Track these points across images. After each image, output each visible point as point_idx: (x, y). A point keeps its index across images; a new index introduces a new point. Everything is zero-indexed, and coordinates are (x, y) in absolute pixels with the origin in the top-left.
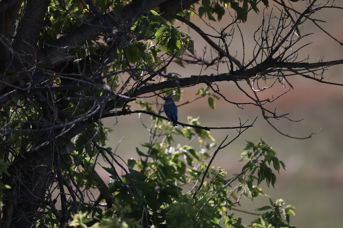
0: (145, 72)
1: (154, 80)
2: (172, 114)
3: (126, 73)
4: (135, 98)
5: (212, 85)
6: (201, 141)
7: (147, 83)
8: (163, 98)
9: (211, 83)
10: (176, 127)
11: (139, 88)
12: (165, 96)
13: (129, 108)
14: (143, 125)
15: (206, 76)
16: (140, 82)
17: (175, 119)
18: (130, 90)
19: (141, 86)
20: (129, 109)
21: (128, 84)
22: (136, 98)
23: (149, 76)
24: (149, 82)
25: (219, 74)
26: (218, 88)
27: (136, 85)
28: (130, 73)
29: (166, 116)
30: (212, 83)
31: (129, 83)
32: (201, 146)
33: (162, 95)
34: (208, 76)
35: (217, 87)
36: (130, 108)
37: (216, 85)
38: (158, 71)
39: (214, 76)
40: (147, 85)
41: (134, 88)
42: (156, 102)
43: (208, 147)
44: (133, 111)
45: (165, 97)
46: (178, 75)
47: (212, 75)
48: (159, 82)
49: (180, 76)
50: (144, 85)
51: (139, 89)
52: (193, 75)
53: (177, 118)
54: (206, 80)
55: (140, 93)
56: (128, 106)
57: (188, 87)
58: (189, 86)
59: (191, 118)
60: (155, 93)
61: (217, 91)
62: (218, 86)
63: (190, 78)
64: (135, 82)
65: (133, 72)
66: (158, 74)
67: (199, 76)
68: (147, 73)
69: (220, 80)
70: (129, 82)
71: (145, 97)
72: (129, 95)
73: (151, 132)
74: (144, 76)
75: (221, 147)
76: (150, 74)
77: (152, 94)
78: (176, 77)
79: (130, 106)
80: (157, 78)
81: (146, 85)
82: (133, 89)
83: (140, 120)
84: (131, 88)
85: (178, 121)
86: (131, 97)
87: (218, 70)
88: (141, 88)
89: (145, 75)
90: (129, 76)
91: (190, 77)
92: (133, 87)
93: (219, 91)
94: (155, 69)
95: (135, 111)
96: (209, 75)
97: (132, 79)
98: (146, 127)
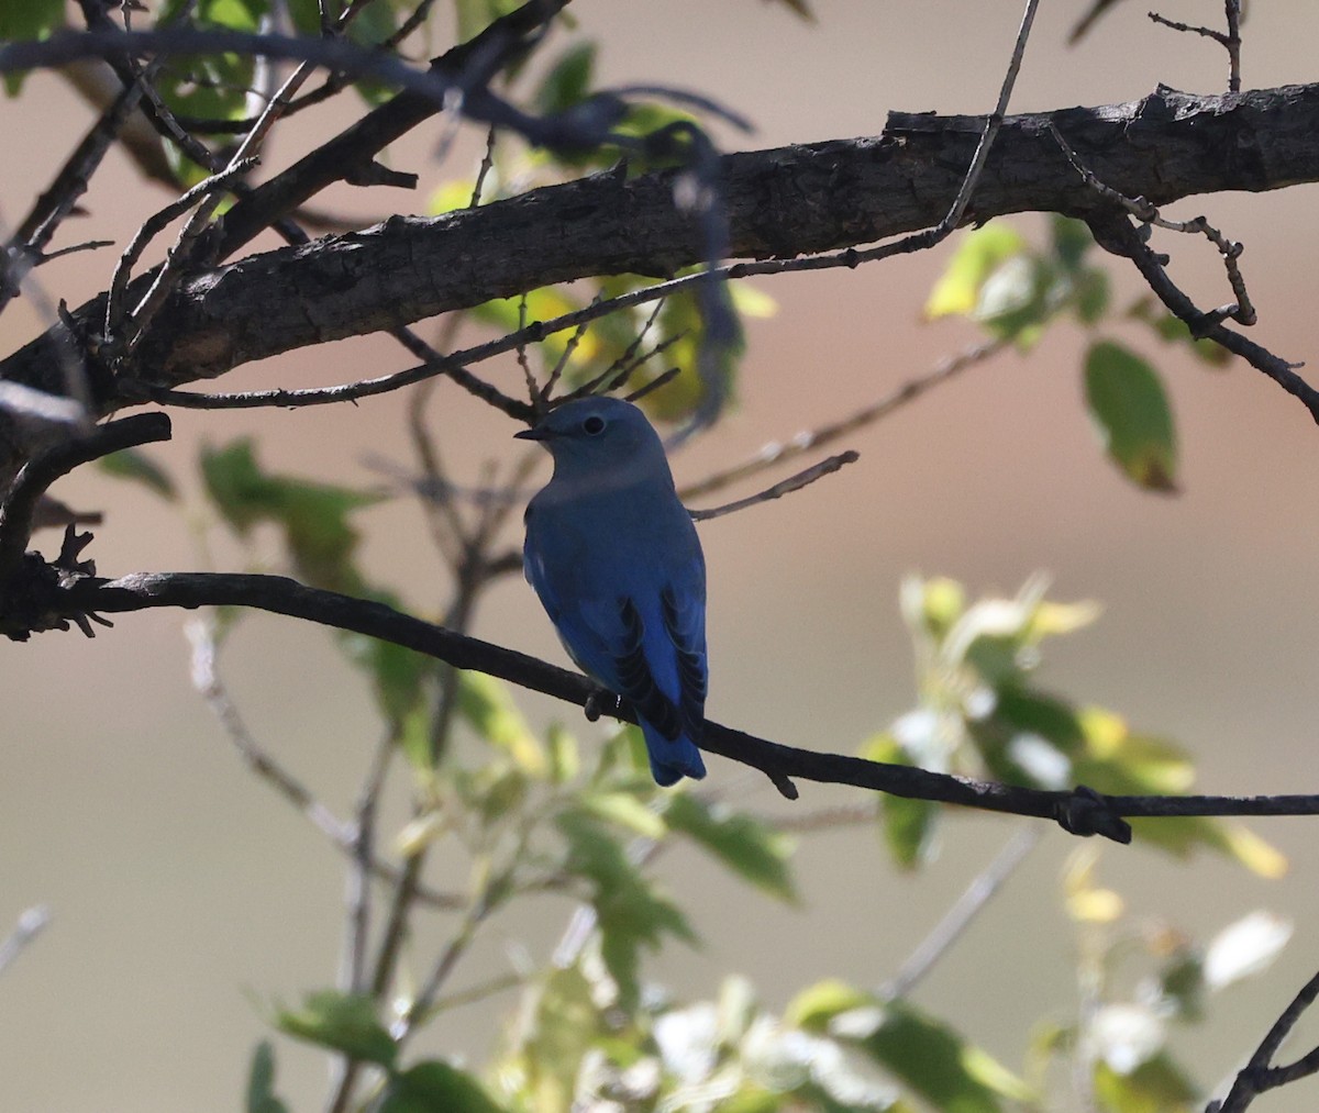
0: (291, 73)
1: (408, 181)
2: (629, 614)
3: (45, 85)
4: (152, 407)
5: (1158, 240)
6: (1098, 906)
7: (320, 222)
8: (514, 409)
9: (1150, 218)
10: (685, 783)
11: (208, 281)
12: (541, 385)
13: (73, 544)
14: (263, 767)
15: (1077, 123)
16: (222, 209)
17: (669, 682)
18: (95, 308)
19: (237, 256)
20: (82, 558)
21: (68, 231)
22: (168, 410)
23: (347, 110)
24: (338, 199)
25: (1244, 88)
26: (1236, 280)
27: (171, 236)
28: (88, 89)
29: (546, 644)
30: (1165, 211)
31: (78, 212)
32: (1090, 977)
33: (501, 372)
34: (1113, 115)
35: (1231, 264)
36: (88, 537)
37: (1214, 236)
38: (451, 64)
39: (1181, 114)
40: (315, 239)
41: (145, 280)
42: (406, 458)
43: (1182, 981)
44: (124, 580)
45: (540, 397)
46: (708, 106)
47: (1157, 108)
48: (466, 203)
49: (742, 124)
50: (268, 241)
51: (212, 294)
52: (914, 106)
53: (694, 677)
54: (1084, 173)
55: (214, 345)
56: (60, 514)
57: (851, 260)
58: (859, 248)
59: (943, 596)
60: (417, 346)
61: (1216, 317)
62: (1232, 253)
63: (879, 153)
64: (159, 199)
65: (128, 77)
66: (454, 100)
67: (996, 118)
68: (318, 79)
69: (1255, 175)
70: (81, 201)
71: (282, 399)
72: (74, 371)
73: (363, 850)
74: (283, 126)
75: (1283, 1057)
76: (367, 92)
77: (378, 354)
78: (684, 137)
79: (95, 518)
80: (443, 148)
81: (297, 239)
82: (125, 289)
83: (213, 708)
84: (108, 287)
85: (719, 709)
86: (102, 393)
87: (1231, 42)
88: (232, 283)
89: (284, 107)
90: (79, 118)
91: (866, 127)
92: (128, 261)
93: (1244, 314)
94: (411, 25)
95: (155, 586)
96: (1119, 105)
97: (115, 169)
98: (296, 794)
